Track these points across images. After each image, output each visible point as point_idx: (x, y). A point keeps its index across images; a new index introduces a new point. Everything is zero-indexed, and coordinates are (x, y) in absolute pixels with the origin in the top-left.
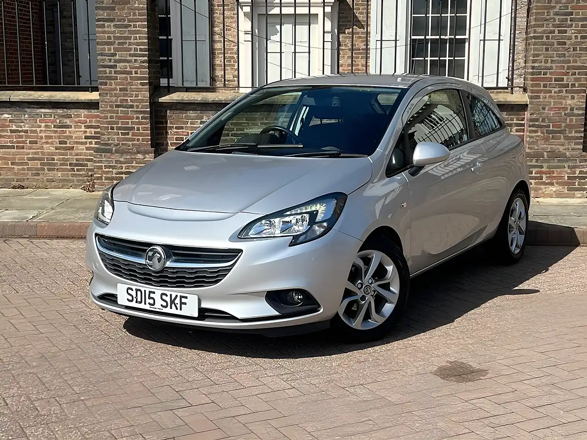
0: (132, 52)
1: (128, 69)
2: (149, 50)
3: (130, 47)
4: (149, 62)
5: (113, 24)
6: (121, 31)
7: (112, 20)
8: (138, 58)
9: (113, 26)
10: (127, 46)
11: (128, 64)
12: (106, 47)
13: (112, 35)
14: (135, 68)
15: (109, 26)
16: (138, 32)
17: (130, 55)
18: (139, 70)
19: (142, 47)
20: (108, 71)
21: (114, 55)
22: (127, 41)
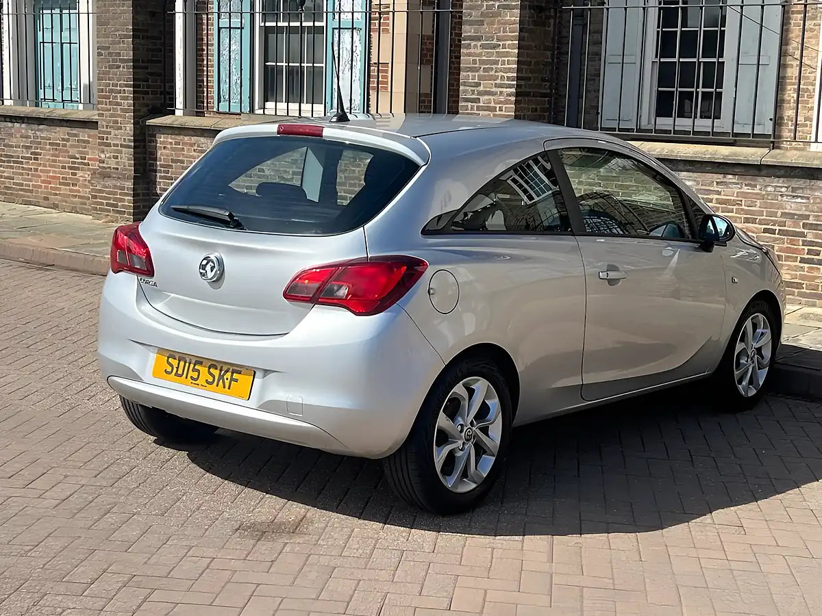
0: (498, 81)
1: (492, 104)
2: (518, 78)
3: (497, 74)
4: (517, 94)
5: (480, 43)
6: (488, 53)
7: (479, 39)
8: (504, 90)
9: (480, 46)
10: (493, 73)
11: (492, 98)
12: (470, 74)
13: (478, 58)
14: (501, 102)
15: (475, 46)
16: (507, 54)
17: (497, 86)
18: (504, 106)
19: (510, 75)
20: (469, 107)
21: (478, 85)
22: (494, 66)
